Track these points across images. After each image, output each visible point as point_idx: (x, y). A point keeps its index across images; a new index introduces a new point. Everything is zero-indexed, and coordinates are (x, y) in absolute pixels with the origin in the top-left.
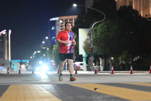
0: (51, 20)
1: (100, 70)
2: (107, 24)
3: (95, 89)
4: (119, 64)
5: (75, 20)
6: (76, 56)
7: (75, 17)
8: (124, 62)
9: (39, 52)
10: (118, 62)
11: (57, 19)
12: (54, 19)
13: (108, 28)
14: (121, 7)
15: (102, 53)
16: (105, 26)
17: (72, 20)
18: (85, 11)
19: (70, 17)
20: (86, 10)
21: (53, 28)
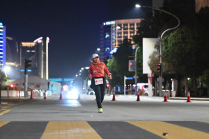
0: (104, 24)
1: (171, 96)
2: (182, 33)
3: (164, 134)
4: (199, 87)
5: (137, 24)
6: (138, 75)
7: (138, 20)
8: (204, 85)
9: (87, 68)
10: (197, 85)
11: (113, 23)
12: (108, 23)
13: (183, 38)
14: (202, 8)
15: (174, 72)
16: (180, 36)
17: (133, 25)
18: (152, 14)
19: (131, 21)
20: (153, 12)
21: (107, 36)
